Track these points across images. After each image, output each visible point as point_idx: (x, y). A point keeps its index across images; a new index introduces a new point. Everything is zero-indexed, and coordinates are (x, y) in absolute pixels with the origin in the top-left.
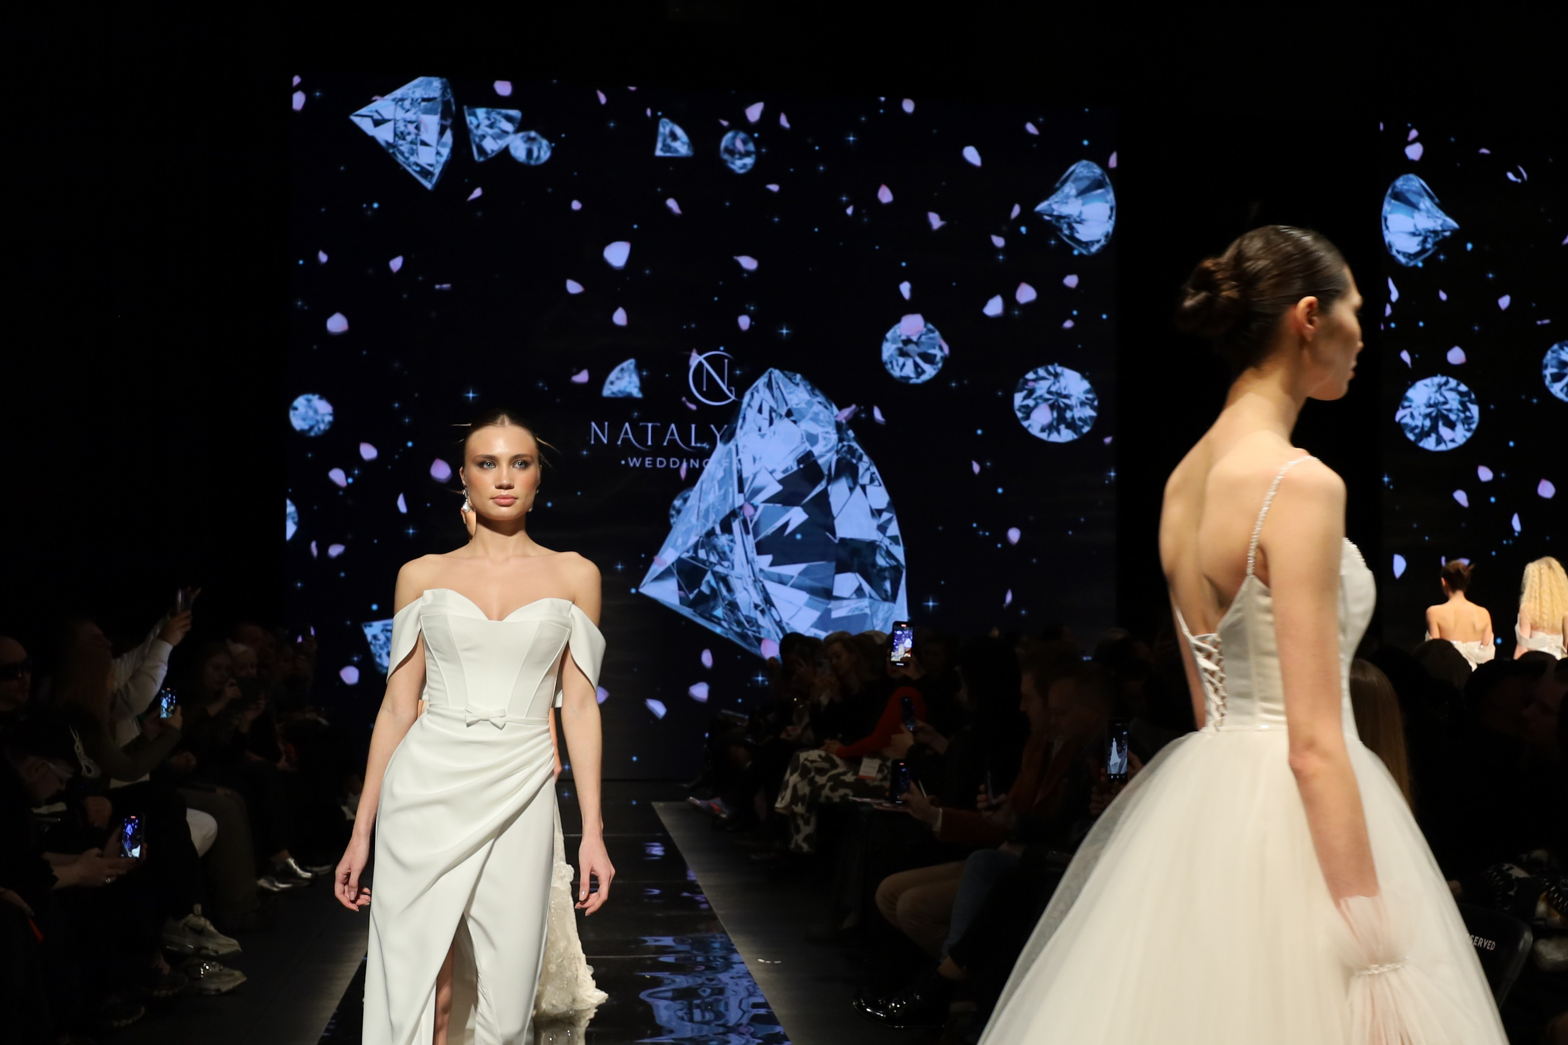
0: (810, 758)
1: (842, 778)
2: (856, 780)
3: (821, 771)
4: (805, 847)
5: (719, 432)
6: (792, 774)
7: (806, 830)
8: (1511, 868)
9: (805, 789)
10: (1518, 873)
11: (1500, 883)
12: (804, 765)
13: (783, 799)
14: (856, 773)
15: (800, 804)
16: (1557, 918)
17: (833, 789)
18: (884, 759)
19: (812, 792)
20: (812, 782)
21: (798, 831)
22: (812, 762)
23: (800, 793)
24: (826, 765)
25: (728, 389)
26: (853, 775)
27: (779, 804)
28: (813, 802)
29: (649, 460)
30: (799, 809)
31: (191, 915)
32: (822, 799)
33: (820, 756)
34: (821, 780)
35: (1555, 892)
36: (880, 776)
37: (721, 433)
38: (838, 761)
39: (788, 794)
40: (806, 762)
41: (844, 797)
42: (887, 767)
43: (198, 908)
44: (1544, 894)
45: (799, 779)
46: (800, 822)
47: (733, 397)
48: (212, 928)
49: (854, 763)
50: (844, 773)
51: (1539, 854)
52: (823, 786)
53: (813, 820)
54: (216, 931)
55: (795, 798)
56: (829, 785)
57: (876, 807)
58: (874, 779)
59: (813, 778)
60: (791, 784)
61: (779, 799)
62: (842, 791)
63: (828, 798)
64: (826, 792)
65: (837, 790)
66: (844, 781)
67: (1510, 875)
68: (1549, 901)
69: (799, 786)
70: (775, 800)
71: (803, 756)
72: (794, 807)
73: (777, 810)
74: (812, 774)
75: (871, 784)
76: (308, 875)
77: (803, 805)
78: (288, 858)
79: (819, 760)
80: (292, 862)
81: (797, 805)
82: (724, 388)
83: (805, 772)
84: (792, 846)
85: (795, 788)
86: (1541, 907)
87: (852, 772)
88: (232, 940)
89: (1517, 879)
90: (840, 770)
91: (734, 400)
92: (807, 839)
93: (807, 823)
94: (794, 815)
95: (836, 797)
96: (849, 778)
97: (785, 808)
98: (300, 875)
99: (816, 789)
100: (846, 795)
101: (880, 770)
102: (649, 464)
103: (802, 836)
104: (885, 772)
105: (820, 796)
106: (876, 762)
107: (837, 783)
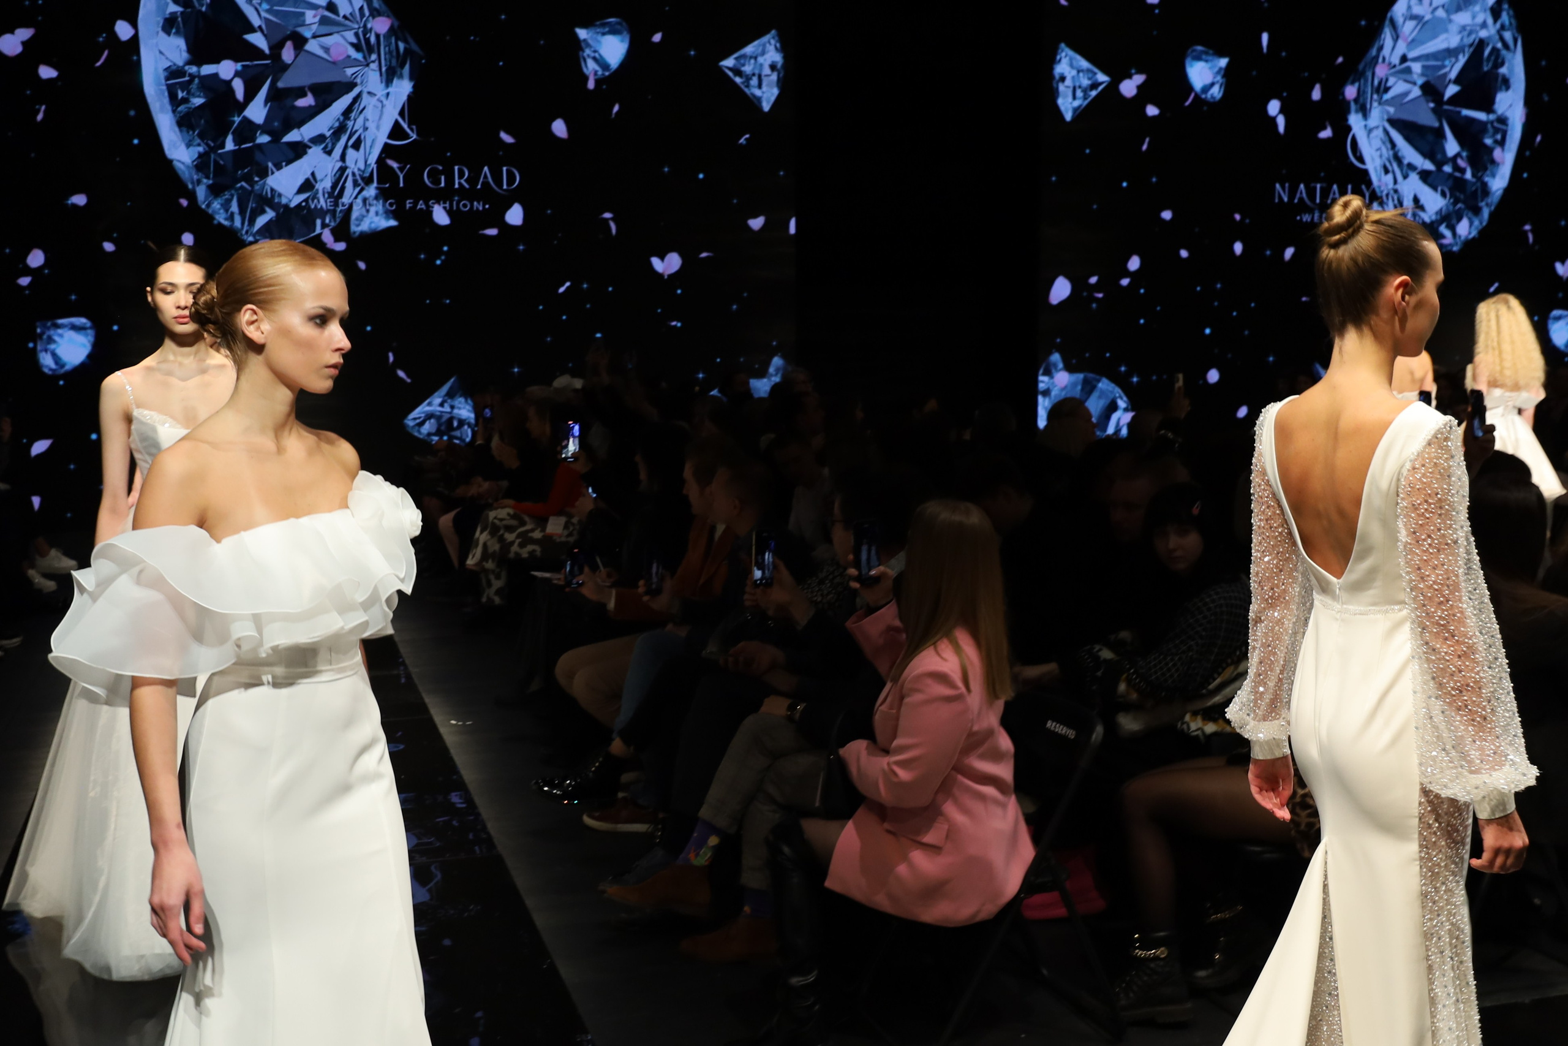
0: (499, 516)
1: (530, 535)
2: (543, 536)
3: (510, 529)
4: (497, 600)
5: (402, 172)
6: (482, 532)
7: (497, 584)
8: (1100, 650)
9: (494, 546)
10: (1106, 654)
11: (1091, 665)
12: (493, 523)
13: (473, 558)
14: (543, 530)
15: (490, 561)
16: (1134, 696)
17: (522, 545)
18: (570, 516)
19: (501, 548)
20: (501, 539)
21: (489, 585)
22: (501, 520)
23: (491, 550)
24: (514, 523)
25: (409, 127)
26: (541, 531)
27: (470, 562)
28: (503, 558)
30: (490, 565)
32: (512, 555)
33: (509, 514)
34: (510, 537)
35: (1133, 673)
36: (566, 533)
37: (404, 173)
38: (527, 519)
39: (478, 552)
40: (496, 521)
41: (532, 553)
42: (573, 524)
44: (1124, 676)
45: (489, 537)
46: (492, 577)
47: (414, 136)
49: (542, 522)
50: (532, 530)
51: (1125, 635)
52: (512, 543)
53: (504, 574)
55: (485, 556)
56: (518, 541)
58: (560, 536)
59: (502, 535)
60: (481, 541)
61: (470, 556)
62: (530, 548)
63: (517, 554)
64: (515, 548)
65: (525, 547)
66: (531, 538)
67: (1099, 657)
68: (1129, 681)
69: (489, 544)
70: (466, 557)
71: (492, 515)
72: (484, 563)
73: (467, 567)
74: (501, 532)
75: (558, 540)
77: (493, 561)
79: (508, 518)
81: (487, 562)
82: (405, 127)
83: (494, 530)
84: (484, 599)
85: (485, 545)
86: (1122, 687)
87: (539, 529)
89: (1105, 661)
90: (528, 527)
91: (415, 140)
92: (498, 592)
93: (498, 577)
94: (486, 571)
95: (525, 553)
96: (537, 535)
97: (476, 565)
99: (506, 546)
100: (534, 551)
101: (566, 527)
102: (331, 206)
103: (493, 590)
104: (571, 529)
105: (509, 552)
106: (562, 520)
107: (525, 540)
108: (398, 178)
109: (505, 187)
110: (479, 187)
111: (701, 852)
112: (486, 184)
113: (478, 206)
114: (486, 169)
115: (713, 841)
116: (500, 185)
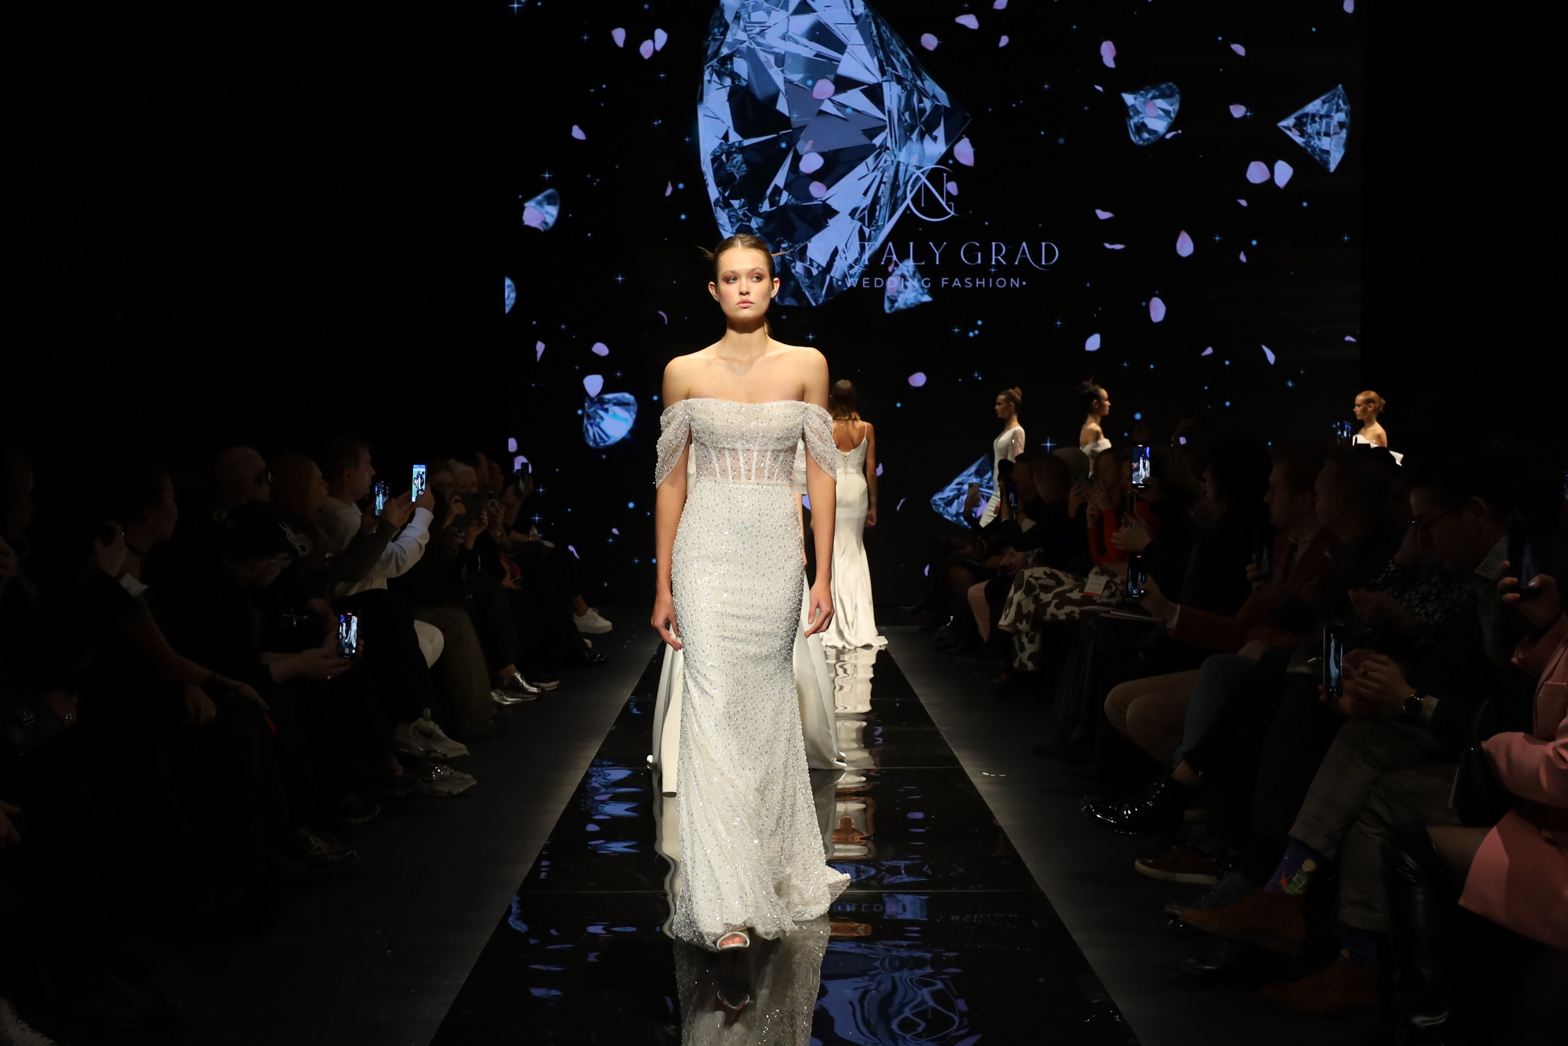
0: (1035, 575)
1: (1068, 595)
2: (1082, 597)
3: (1046, 589)
4: (1030, 666)
5: (938, 251)
6: (1016, 592)
7: (1030, 648)
9: (1029, 607)
12: (1028, 582)
13: (1006, 617)
14: (1082, 588)
15: (1024, 622)
17: (1059, 607)
19: (1036, 609)
20: (1037, 600)
21: (1022, 649)
22: (1037, 579)
23: (1025, 611)
24: (1052, 582)
25: (947, 204)
26: (1079, 592)
27: (1003, 622)
28: (1037, 620)
29: (866, 281)
30: (1024, 626)
31: (421, 719)
32: (1048, 617)
33: (1045, 573)
34: (1046, 597)
36: (1107, 593)
37: (940, 251)
38: (1064, 577)
39: (1012, 612)
40: (1031, 579)
41: (1070, 614)
42: (1115, 584)
43: (428, 712)
45: (1023, 597)
46: (1025, 640)
47: (952, 213)
48: (441, 733)
49: (1080, 579)
50: (1071, 591)
52: (1049, 604)
53: (1038, 637)
54: (444, 735)
55: (1019, 616)
56: (1054, 602)
57: (1103, 615)
58: (1101, 596)
59: (1038, 595)
60: (1015, 602)
61: (1003, 617)
62: (1068, 609)
63: (1054, 616)
64: (1051, 609)
65: (1063, 608)
66: (1069, 598)
69: (1023, 603)
70: (999, 618)
71: (1027, 573)
72: (1018, 624)
73: (1001, 627)
74: (1038, 591)
75: (1098, 601)
76: (535, 690)
77: (1027, 622)
78: (515, 672)
79: (1045, 577)
80: (518, 676)
81: (1021, 623)
82: (943, 203)
83: (1029, 590)
84: (1016, 665)
85: (1019, 605)
87: (1078, 589)
88: (460, 744)
90: (1066, 587)
91: (953, 215)
92: (1031, 657)
93: (1032, 641)
94: (1019, 632)
95: (1062, 615)
96: (1076, 595)
97: (1009, 626)
98: (526, 689)
99: (1041, 607)
100: (1072, 612)
101: (1107, 586)
102: (866, 285)
103: (1027, 652)
104: (1114, 588)
105: (1045, 613)
106: (1104, 579)
107: (1063, 600)
108: (936, 254)
109: (1043, 263)
110: (1016, 263)
111: (1294, 879)
112: (1024, 260)
113: (1015, 283)
114: (1024, 244)
115: (1309, 865)
116: (1039, 262)
